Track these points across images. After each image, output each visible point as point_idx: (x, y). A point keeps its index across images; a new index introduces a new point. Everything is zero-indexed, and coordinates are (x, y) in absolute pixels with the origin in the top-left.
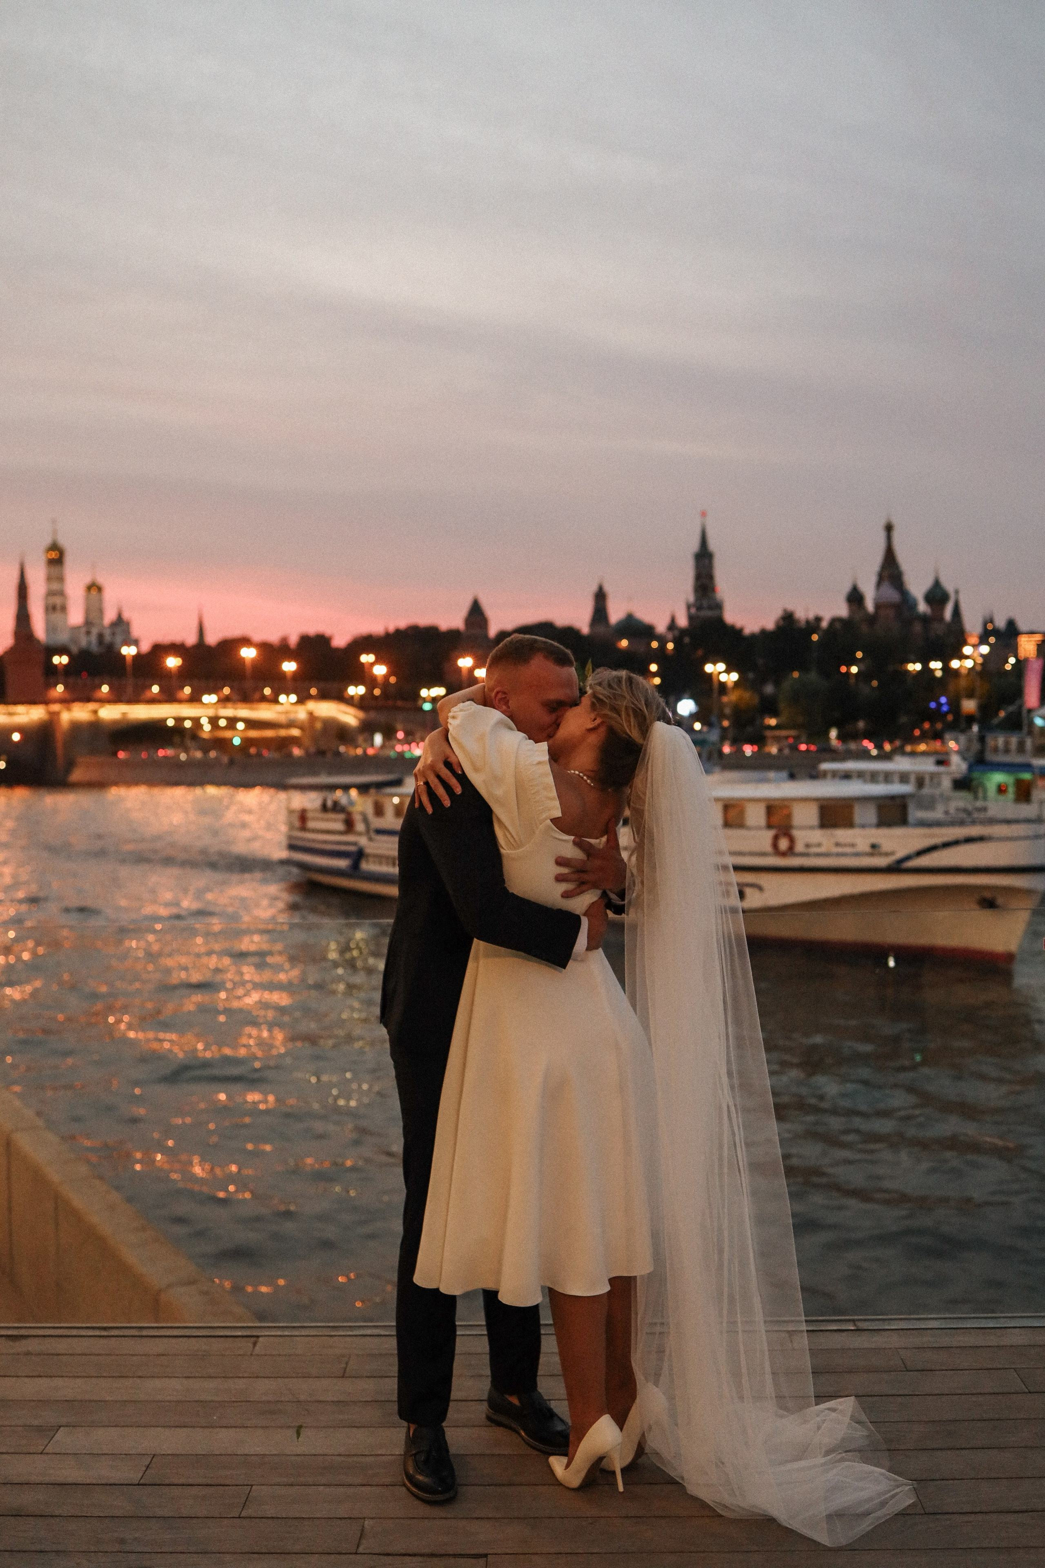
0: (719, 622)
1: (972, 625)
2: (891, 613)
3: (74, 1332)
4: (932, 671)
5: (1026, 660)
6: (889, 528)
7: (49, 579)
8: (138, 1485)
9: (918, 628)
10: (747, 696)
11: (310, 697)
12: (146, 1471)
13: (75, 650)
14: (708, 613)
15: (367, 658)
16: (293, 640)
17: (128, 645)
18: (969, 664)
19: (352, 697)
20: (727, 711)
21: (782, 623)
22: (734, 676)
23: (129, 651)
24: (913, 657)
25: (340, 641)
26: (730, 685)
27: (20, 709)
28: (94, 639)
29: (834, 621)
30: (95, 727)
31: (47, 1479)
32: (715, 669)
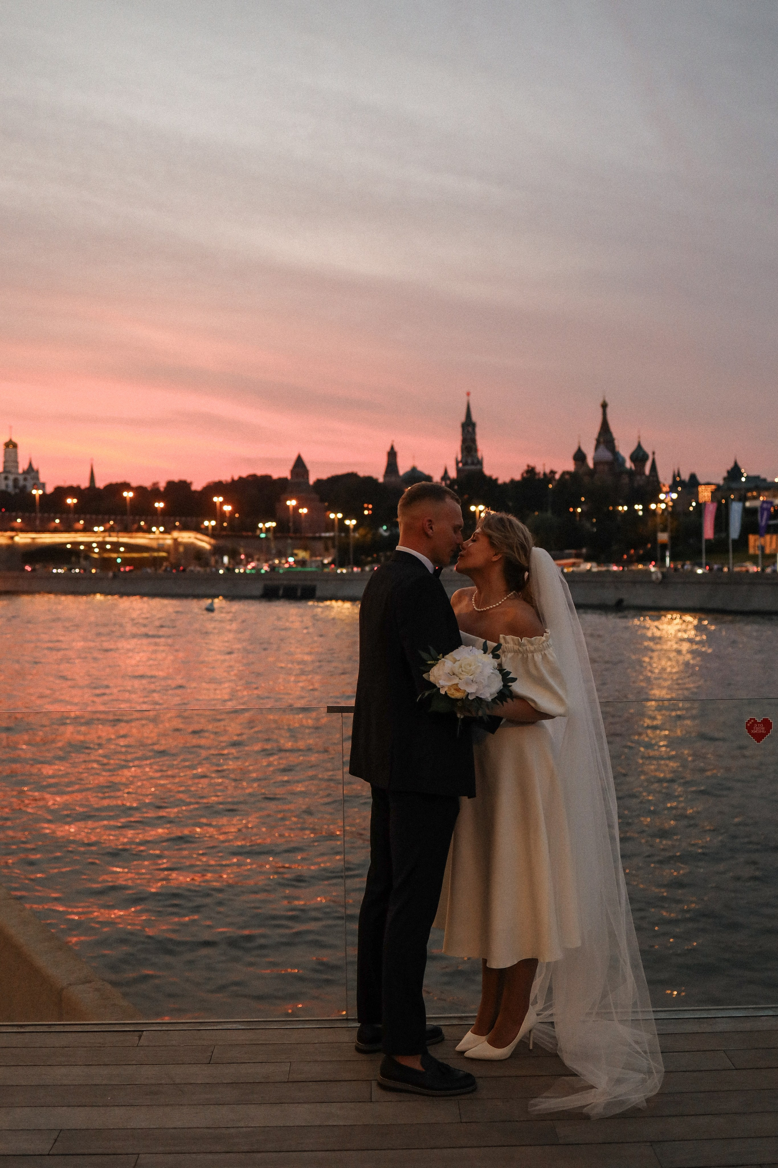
0: (480, 473)
1: (665, 478)
2: (606, 468)
4: (636, 511)
5: (705, 503)
6: (604, 406)
8: (48, 1155)
9: (625, 480)
11: (175, 528)
12: (54, 1143)
14: (472, 467)
15: (218, 500)
16: (162, 485)
17: (37, 489)
18: (663, 506)
19: (207, 528)
21: (526, 475)
23: (37, 492)
24: (621, 501)
25: (197, 486)
28: (10, 483)
29: (564, 473)
30: (11, 549)
32: (477, 509)
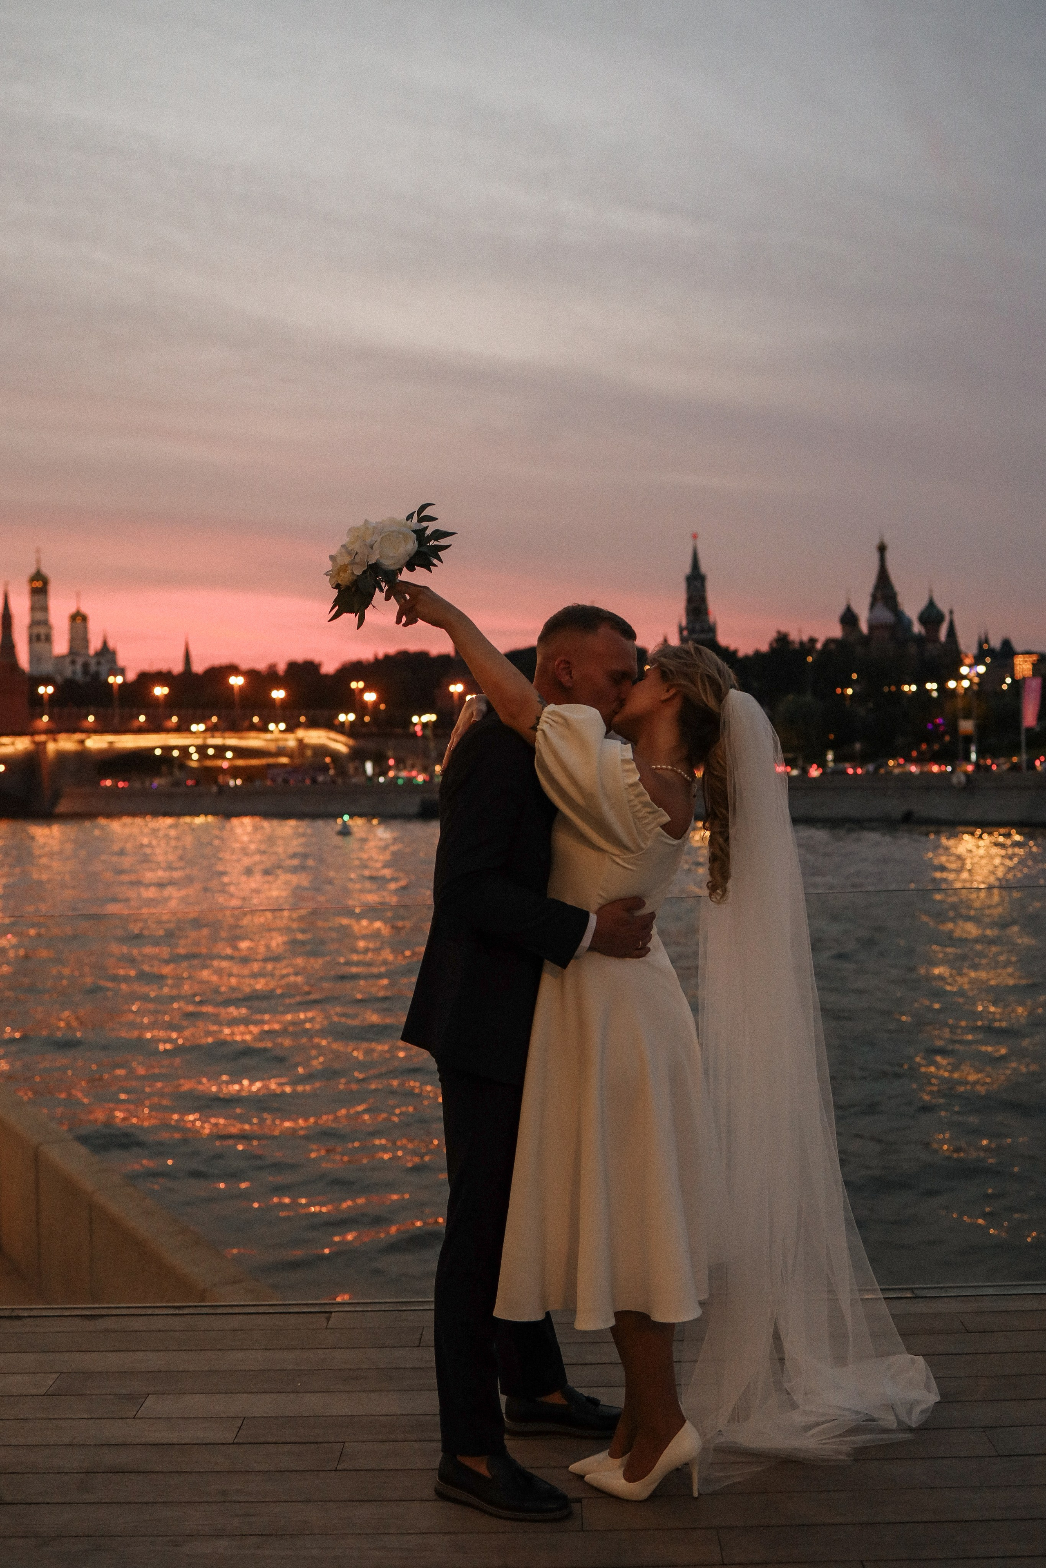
1: (968, 645)
2: (885, 633)
3: (149, 1311)
4: (929, 692)
5: (1024, 680)
6: (882, 549)
7: (33, 609)
8: (233, 1444)
9: (913, 649)
11: (299, 725)
12: (239, 1431)
13: (59, 679)
14: (701, 635)
16: (281, 667)
17: (115, 676)
18: (966, 683)
21: (776, 644)
24: (907, 678)
27: (6, 740)
28: (79, 668)
29: (828, 642)
30: (82, 756)
31: (143, 1441)
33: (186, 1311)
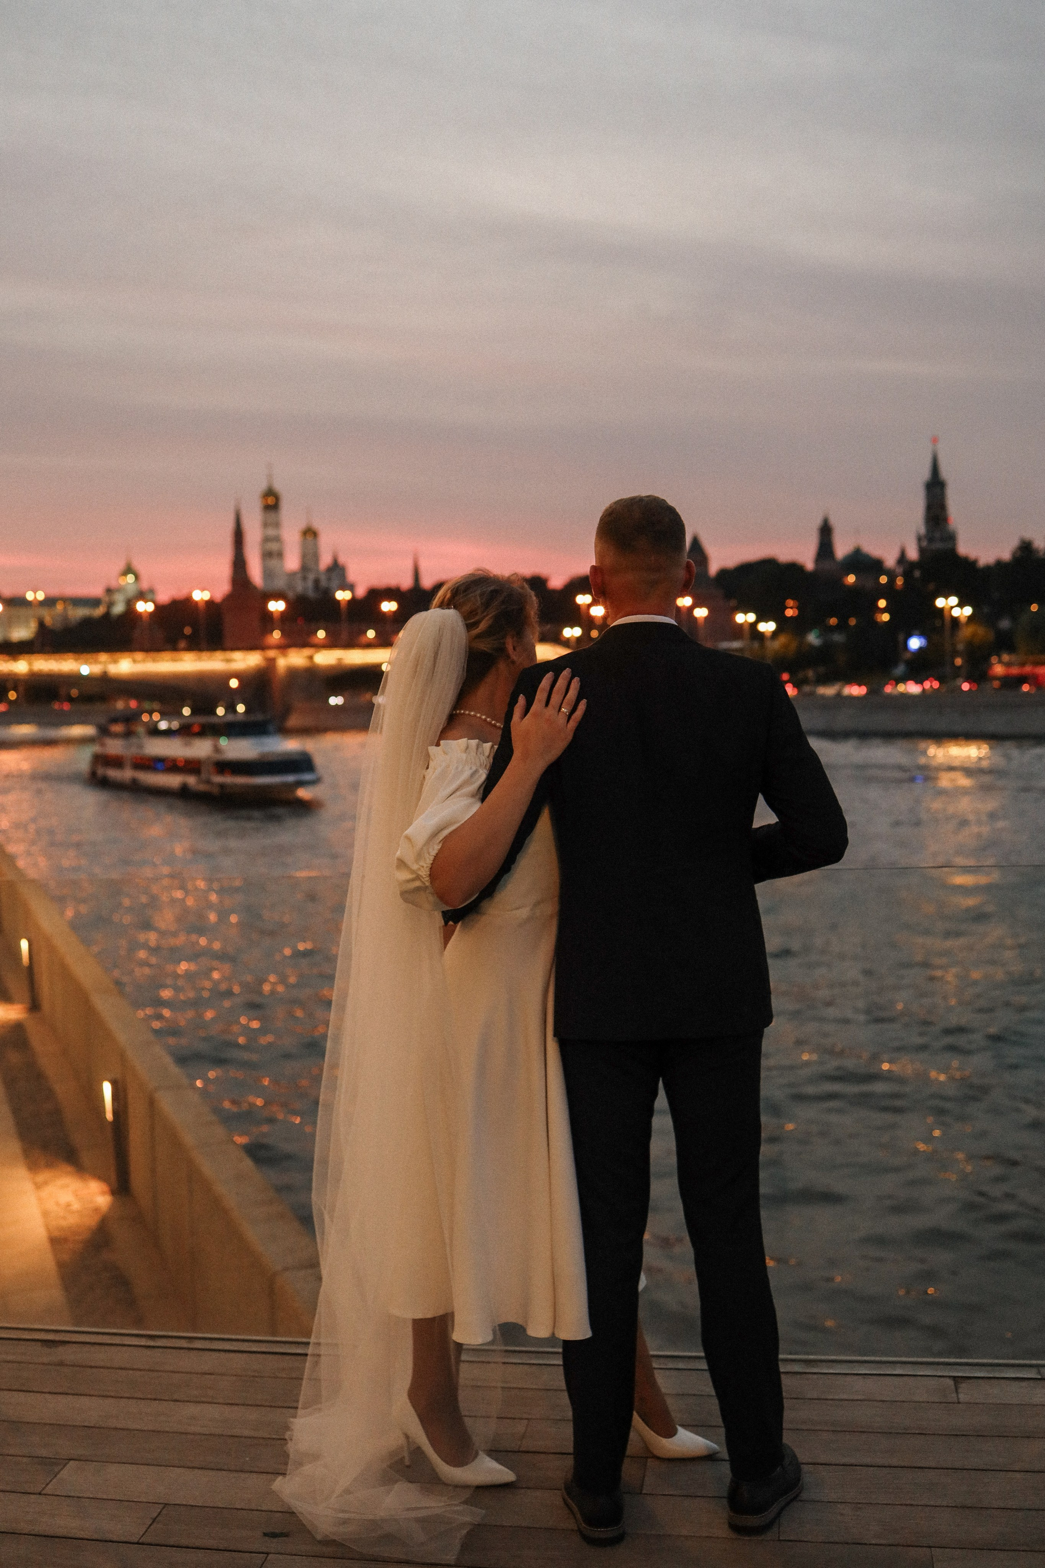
0: (952, 553)
7: (265, 525)
8: (138, 1543)
10: (980, 632)
12: (151, 1525)
13: (291, 595)
14: (938, 545)
15: (583, 599)
17: (344, 589)
19: (568, 639)
20: (960, 647)
21: (1019, 553)
22: (968, 611)
23: (342, 596)
25: (557, 582)
26: (963, 620)
27: (237, 655)
28: (310, 584)
30: (312, 673)
32: (947, 604)
33: (159, 1343)
